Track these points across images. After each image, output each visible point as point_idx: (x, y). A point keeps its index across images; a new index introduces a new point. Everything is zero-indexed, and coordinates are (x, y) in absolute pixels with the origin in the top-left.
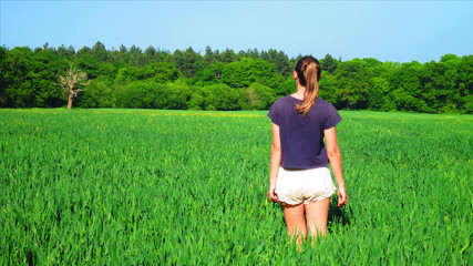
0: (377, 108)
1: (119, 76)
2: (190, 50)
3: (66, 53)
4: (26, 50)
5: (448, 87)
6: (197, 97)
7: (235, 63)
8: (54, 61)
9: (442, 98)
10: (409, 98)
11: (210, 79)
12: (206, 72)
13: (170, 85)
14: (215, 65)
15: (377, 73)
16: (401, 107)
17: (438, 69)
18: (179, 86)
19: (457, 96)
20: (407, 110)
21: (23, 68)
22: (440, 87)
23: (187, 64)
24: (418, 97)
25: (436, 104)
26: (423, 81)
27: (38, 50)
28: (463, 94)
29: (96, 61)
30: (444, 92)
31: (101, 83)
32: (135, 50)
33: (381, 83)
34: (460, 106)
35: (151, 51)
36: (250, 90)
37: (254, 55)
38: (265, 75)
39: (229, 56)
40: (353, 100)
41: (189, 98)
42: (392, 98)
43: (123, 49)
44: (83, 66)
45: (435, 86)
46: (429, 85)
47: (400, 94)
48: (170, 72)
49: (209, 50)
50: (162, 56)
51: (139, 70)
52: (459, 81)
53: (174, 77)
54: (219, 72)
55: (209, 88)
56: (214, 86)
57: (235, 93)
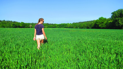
4: (26, 23)
8: (29, 24)
16: (58, 28)
17: (61, 25)
21: (26, 25)
25: (61, 27)
29: (33, 24)
31: (33, 26)
33: (57, 26)
38: (47, 25)
43: (35, 23)
44: (31, 24)
47: (58, 27)
57: (45, 27)
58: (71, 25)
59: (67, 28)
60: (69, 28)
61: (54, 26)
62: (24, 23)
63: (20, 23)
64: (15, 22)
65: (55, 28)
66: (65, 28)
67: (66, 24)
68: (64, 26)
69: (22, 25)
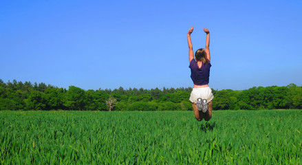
0: (233, 109)
1: (129, 100)
2: (157, 89)
3: (108, 92)
4: (92, 90)
5: (261, 99)
6: (160, 107)
7: (175, 93)
8: (103, 95)
9: (258, 104)
10: (245, 104)
11: (165, 100)
12: (164, 97)
13: (149, 103)
14: (167, 94)
15: (232, 95)
18: (153, 103)
19: (265, 103)
20: (245, 109)
21: (91, 98)
22: (258, 100)
23: (156, 94)
24: (249, 104)
25: (256, 106)
26: (251, 97)
27: (97, 91)
28: (267, 102)
29: (120, 94)
30: (259, 101)
31: (122, 103)
32: (135, 90)
33: (234, 99)
34: (266, 107)
35: (142, 90)
36: (181, 104)
37: (183, 90)
39: (172, 90)
40: (223, 106)
41: (157, 108)
42: (238, 105)
43: (130, 89)
44: (115, 96)
45: (255, 99)
46: (253, 99)
47: (241, 103)
48: (150, 98)
49: (164, 89)
50: (146, 91)
51: (137, 97)
52: (265, 97)
53: (151, 99)
54: (169, 97)
55: (165, 103)
56: (167, 102)
57: (175, 105)
60: (298, 107)
62: (81, 92)
63: (62, 91)
64: (42, 87)
65: (226, 108)
66: (278, 107)
67: (283, 89)
68: (271, 99)
69: (74, 99)
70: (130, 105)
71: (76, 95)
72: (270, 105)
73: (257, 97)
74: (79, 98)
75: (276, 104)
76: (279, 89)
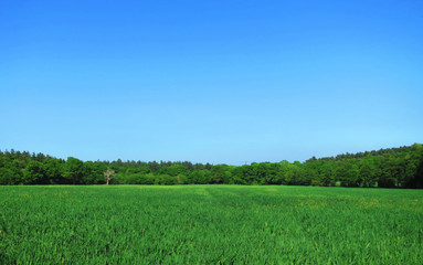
0: (227, 183)
1: (127, 172)
2: (155, 162)
3: (107, 163)
4: (91, 162)
5: (254, 175)
6: (157, 180)
7: (172, 166)
8: (101, 166)
9: (252, 179)
10: (239, 179)
11: (162, 173)
12: (161, 170)
13: (147, 175)
14: (165, 167)
15: (227, 170)
16: (236, 183)
17: (250, 168)
18: (150, 176)
19: (258, 178)
20: (239, 184)
21: (90, 169)
22: (251, 175)
23: (153, 167)
24: (243, 179)
25: (250, 182)
26: (244, 173)
27: (96, 162)
28: (260, 178)
29: (118, 166)
30: (252, 177)
31: (120, 175)
32: (133, 162)
33: (229, 173)
34: (259, 182)
35: (139, 162)
36: (178, 177)
37: (179, 163)
38: (184, 171)
39: (169, 164)
40: (218, 180)
41: (154, 180)
42: (233, 179)
43: (129, 162)
44: (113, 168)
45: (249, 174)
46: (247, 174)
47: (235, 178)
48: (147, 170)
49: (162, 162)
50: (144, 164)
51: (134, 170)
52: (258, 172)
53: (148, 172)
54: (166, 170)
55: (162, 176)
56: (164, 176)
57: (172, 178)
58: (298, 169)
59: (278, 183)
60: (290, 184)
61: (216, 176)
62: (80, 163)
63: (61, 161)
64: (40, 157)
65: (221, 182)
66: (270, 183)
67: (276, 165)
68: (264, 175)
69: (72, 170)
70: (127, 177)
71: (75, 166)
72: (263, 180)
73: (251, 172)
74: (77, 169)
75: (269, 180)
76: (272, 165)
